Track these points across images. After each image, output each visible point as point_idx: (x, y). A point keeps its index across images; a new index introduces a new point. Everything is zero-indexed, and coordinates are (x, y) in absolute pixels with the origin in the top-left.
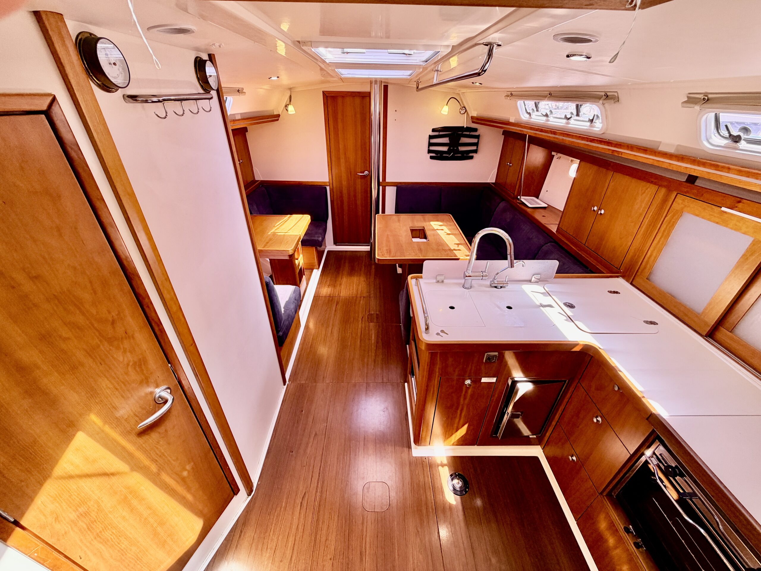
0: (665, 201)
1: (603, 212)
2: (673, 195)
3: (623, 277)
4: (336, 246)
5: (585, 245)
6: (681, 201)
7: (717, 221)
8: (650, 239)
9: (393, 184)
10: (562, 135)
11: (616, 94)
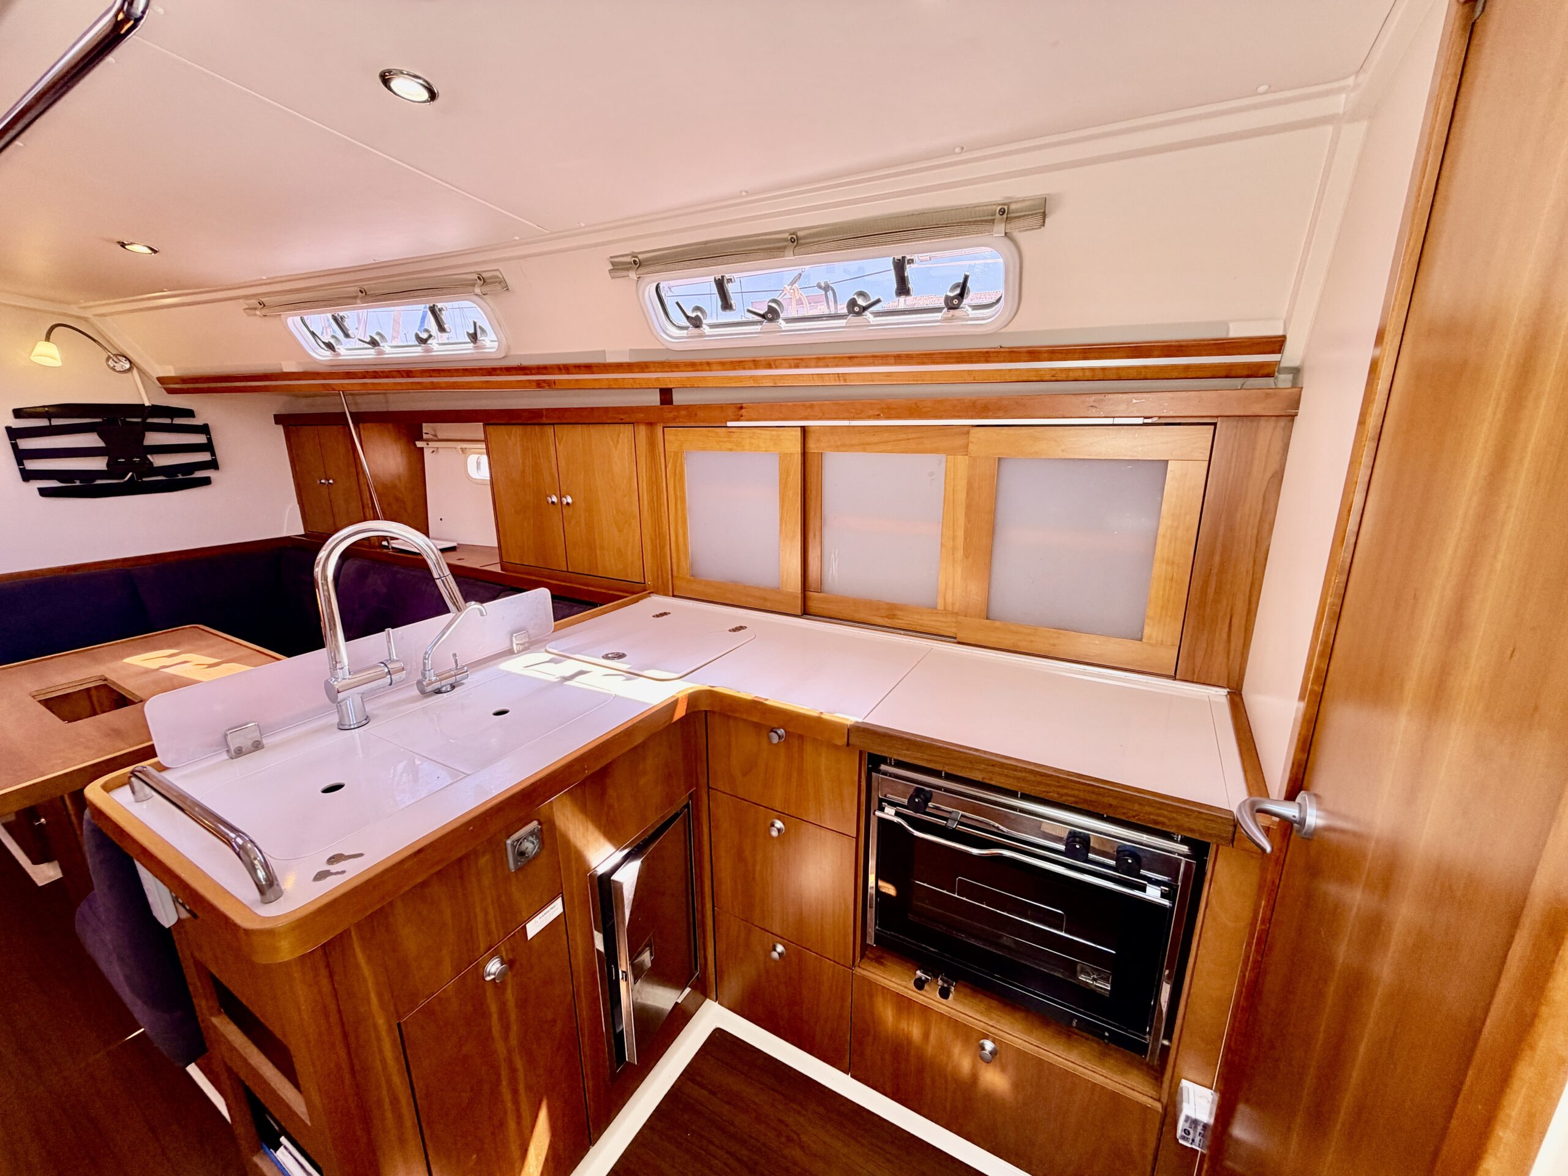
0: (652, 444)
1: (570, 500)
2: (659, 434)
3: (656, 592)
5: (568, 572)
6: (674, 438)
7: (730, 447)
8: (663, 511)
10: (428, 374)
11: (497, 273)
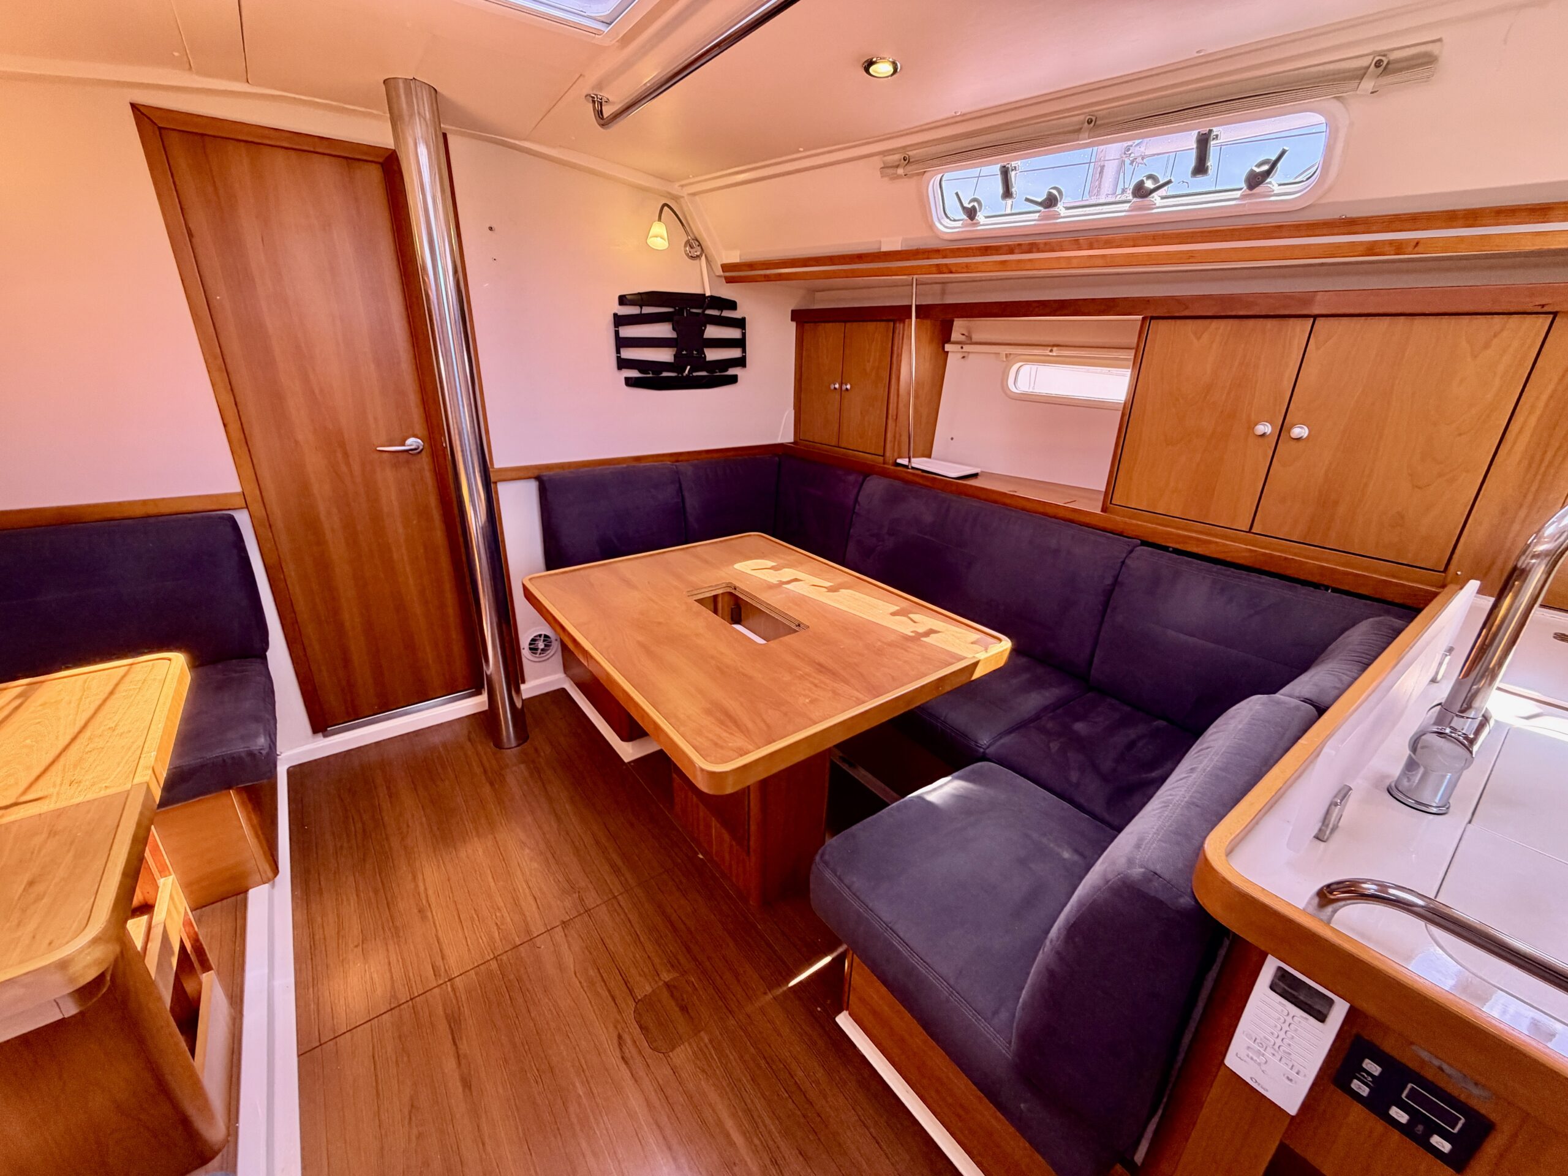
4: (325, 736)
5: (1248, 532)
9: (521, 474)
